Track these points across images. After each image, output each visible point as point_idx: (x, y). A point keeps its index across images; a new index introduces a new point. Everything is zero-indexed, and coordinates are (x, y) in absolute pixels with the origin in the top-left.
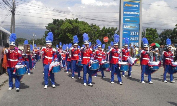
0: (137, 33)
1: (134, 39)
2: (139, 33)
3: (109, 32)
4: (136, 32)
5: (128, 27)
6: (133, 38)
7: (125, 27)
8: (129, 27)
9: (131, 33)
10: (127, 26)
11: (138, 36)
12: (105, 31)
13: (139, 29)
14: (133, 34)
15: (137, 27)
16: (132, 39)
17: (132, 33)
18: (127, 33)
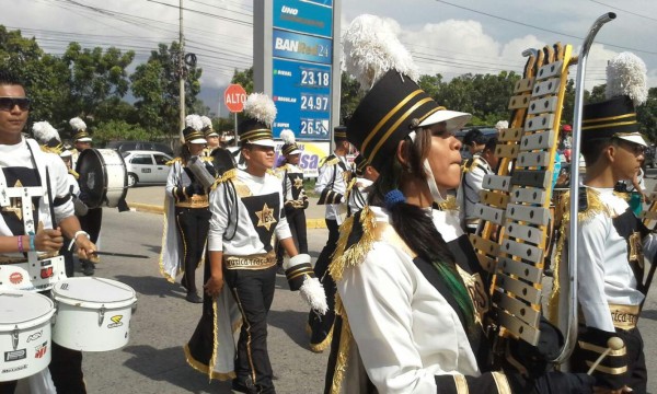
0: (323, 79)
1: (315, 103)
2: (331, 79)
3: (101, 69)
4: (320, 75)
5: (291, 46)
6: (311, 98)
7: (281, 44)
8: (296, 50)
9: (302, 77)
10: (287, 41)
11: (326, 91)
12: (83, 64)
13: (332, 63)
14: (312, 82)
15: (324, 52)
16: (307, 102)
17: (308, 78)
18: (289, 74)
